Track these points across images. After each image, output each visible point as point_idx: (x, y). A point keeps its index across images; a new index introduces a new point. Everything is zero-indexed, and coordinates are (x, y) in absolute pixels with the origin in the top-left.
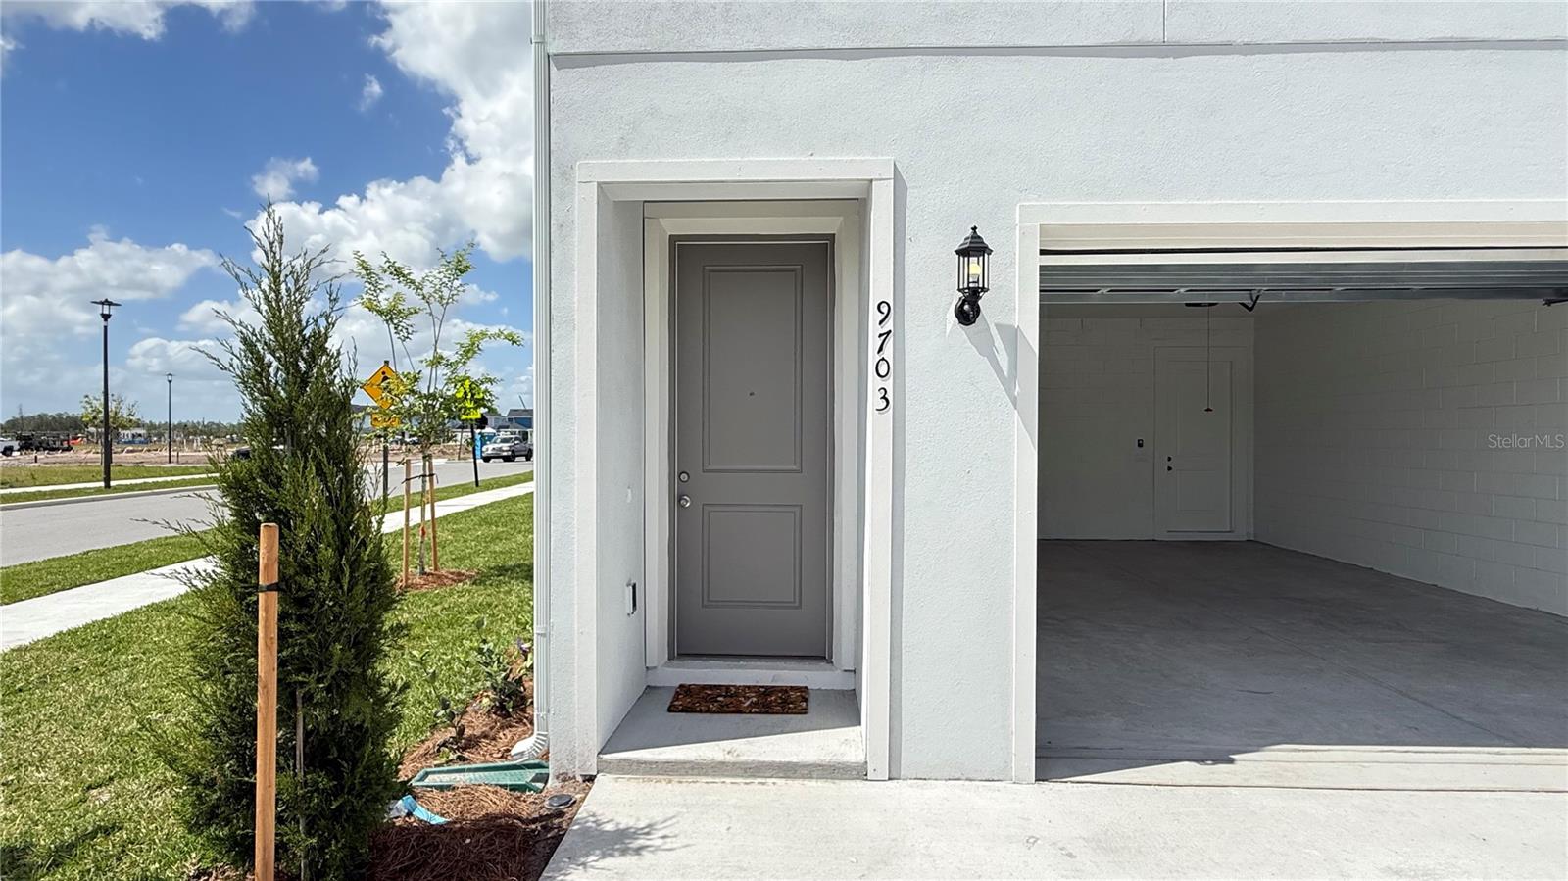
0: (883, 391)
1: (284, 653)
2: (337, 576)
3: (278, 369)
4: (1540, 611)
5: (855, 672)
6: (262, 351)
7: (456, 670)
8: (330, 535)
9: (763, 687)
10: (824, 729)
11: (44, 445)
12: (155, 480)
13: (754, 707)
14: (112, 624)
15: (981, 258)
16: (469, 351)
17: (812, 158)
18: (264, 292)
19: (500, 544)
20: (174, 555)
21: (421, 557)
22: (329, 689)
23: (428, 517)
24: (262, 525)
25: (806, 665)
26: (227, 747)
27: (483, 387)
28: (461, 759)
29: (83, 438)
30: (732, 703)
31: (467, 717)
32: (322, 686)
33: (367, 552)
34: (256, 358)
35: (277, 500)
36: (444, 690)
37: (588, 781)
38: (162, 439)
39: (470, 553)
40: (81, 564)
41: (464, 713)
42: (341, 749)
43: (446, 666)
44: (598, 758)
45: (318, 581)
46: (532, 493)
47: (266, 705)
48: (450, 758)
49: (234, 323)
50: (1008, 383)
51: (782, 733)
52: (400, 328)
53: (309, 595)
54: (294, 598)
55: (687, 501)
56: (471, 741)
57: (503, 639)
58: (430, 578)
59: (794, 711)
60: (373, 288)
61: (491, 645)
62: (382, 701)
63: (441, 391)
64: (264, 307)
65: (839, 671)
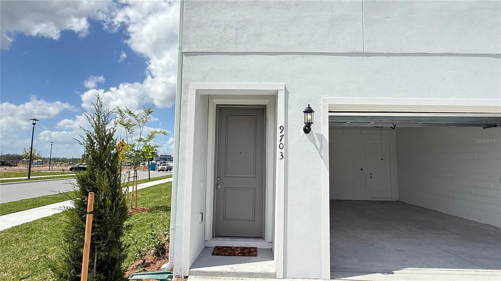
0: (281, 153)
1: (93, 234)
2: (111, 210)
3: (97, 144)
4: (490, 225)
5: (272, 243)
6: (93, 139)
7: (142, 240)
8: (110, 196)
9: (242, 247)
10: (262, 261)
11: (8, 164)
12: (44, 176)
13: (239, 254)
14: (29, 224)
15: (311, 114)
16: (151, 137)
17: (260, 83)
18: (95, 121)
19: (157, 199)
20: (50, 201)
21: (132, 203)
22: (106, 246)
23: (135, 190)
24: (90, 193)
25: (256, 240)
26: (72, 265)
27: (154, 149)
28: (144, 270)
29: (21, 162)
30: (232, 252)
31: (146, 256)
32: (104, 245)
33: (121, 202)
34: (91, 141)
35: (94, 185)
36: (139, 247)
37: (186, 278)
38: (47, 163)
39: (147, 202)
40: (20, 204)
41: (145, 255)
42: (108, 266)
43: (139, 239)
44: (189, 270)
45: (105, 211)
46: (172, 181)
47: (86, 252)
48: (141, 270)
49: (85, 130)
50: (320, 151)
51: (249, 262)
52: (130, 130)
53: (102, 215)
54: (97, 216)
55: (219, 186)
56: (147, 264)
57: (159, 230)
58: (134, 210)
59: (253, 255)
60: (122, 118)
61: (155, 232)
62: (122, 250)
63: (141, 150)
64: (94, 126)
65: (267, 242)
